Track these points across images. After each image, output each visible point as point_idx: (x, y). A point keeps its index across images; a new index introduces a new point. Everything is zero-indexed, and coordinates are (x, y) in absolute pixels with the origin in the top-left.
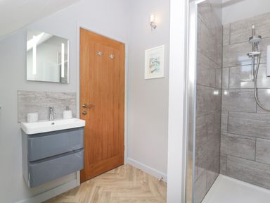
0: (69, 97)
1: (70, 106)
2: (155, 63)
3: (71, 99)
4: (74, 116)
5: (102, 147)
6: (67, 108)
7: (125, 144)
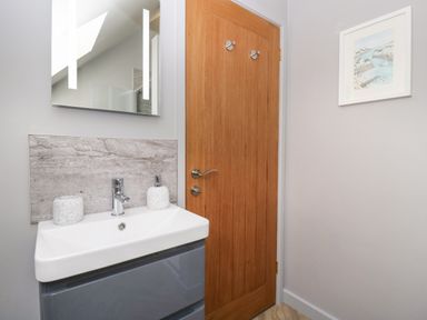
0: (161, 151)
1: (165, 177)
2: (376, 61)
3: (165, 157)
4: (173, 201)
5: (233, 269)
6: (158, 181)
7: (279, 259)
